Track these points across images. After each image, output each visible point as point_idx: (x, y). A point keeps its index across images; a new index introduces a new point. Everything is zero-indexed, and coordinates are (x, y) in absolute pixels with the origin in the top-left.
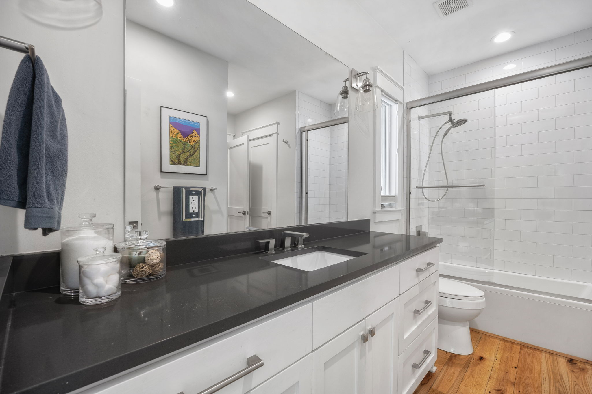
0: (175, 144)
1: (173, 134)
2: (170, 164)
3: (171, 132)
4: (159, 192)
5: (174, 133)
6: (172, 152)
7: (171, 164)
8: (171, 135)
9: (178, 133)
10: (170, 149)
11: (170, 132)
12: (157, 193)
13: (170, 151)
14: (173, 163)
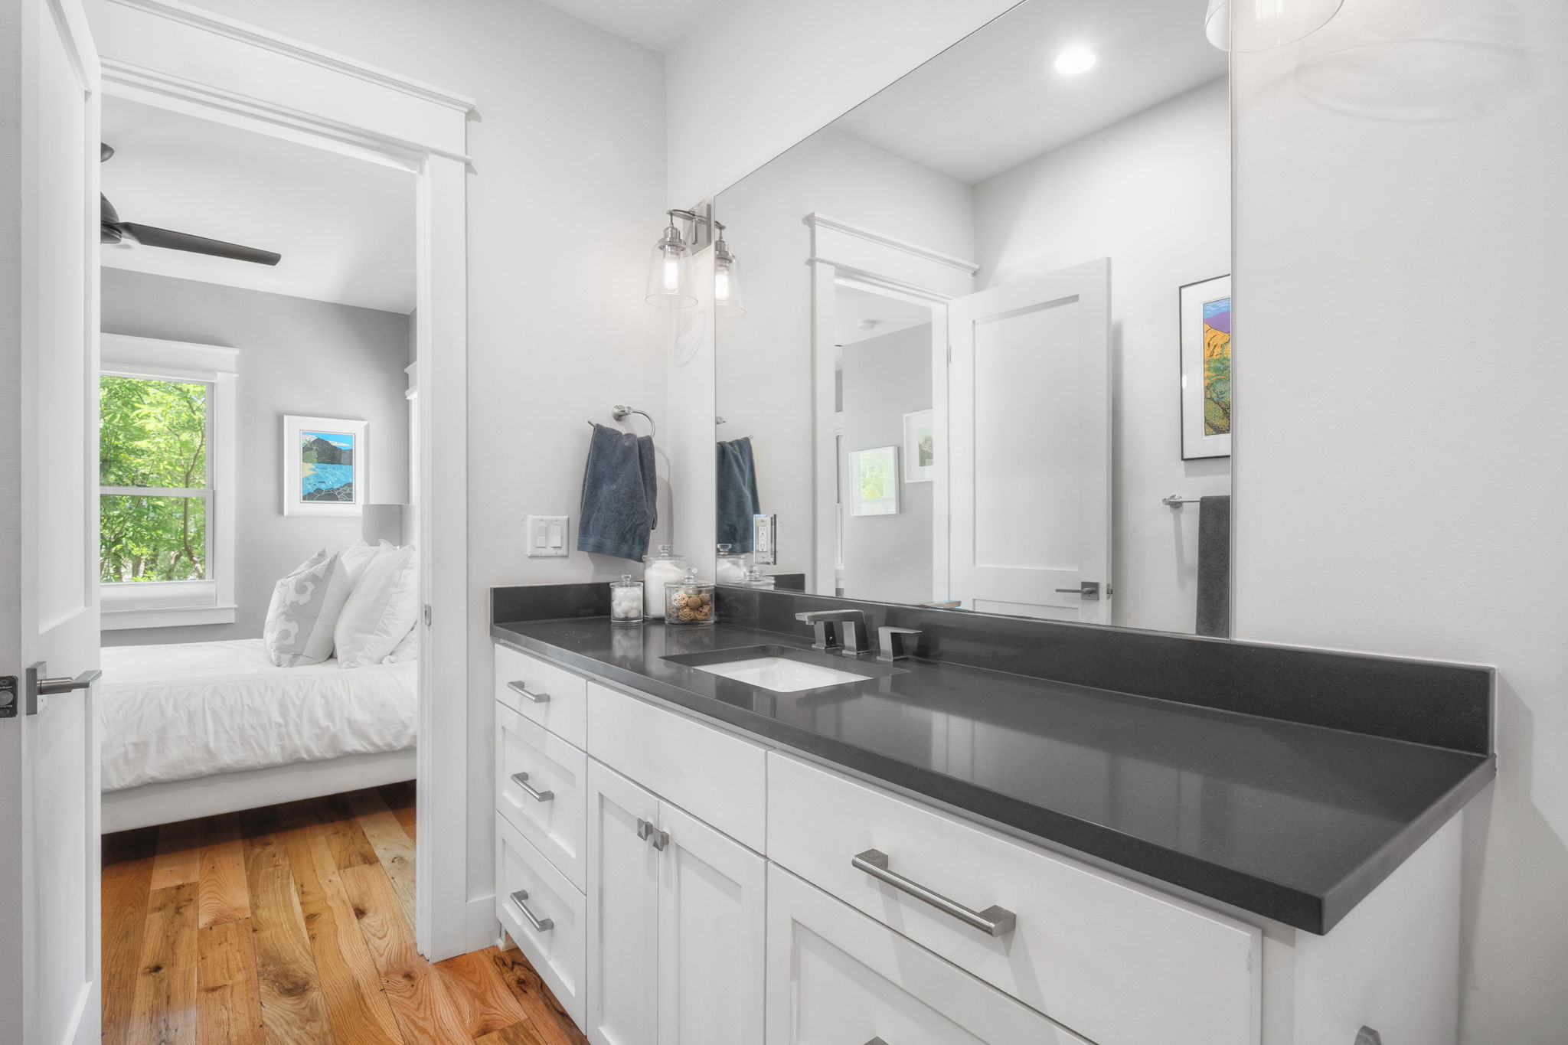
0: (1217, 375)
1: (1214, 348)
2: (1206, 435)
3: (1209, 345)
4: (1182, 511)
5: (1215, 346)
6: (1212, 399)
7: (1208, 433)
8: (1208, 353)
9: (1228, 342)
10: (1205, 392)
11: (1206, 345)
12: (1177, 518)
13: (1206, 398)
14: (1215, 430)
